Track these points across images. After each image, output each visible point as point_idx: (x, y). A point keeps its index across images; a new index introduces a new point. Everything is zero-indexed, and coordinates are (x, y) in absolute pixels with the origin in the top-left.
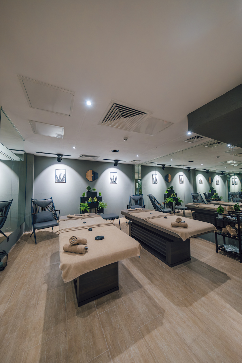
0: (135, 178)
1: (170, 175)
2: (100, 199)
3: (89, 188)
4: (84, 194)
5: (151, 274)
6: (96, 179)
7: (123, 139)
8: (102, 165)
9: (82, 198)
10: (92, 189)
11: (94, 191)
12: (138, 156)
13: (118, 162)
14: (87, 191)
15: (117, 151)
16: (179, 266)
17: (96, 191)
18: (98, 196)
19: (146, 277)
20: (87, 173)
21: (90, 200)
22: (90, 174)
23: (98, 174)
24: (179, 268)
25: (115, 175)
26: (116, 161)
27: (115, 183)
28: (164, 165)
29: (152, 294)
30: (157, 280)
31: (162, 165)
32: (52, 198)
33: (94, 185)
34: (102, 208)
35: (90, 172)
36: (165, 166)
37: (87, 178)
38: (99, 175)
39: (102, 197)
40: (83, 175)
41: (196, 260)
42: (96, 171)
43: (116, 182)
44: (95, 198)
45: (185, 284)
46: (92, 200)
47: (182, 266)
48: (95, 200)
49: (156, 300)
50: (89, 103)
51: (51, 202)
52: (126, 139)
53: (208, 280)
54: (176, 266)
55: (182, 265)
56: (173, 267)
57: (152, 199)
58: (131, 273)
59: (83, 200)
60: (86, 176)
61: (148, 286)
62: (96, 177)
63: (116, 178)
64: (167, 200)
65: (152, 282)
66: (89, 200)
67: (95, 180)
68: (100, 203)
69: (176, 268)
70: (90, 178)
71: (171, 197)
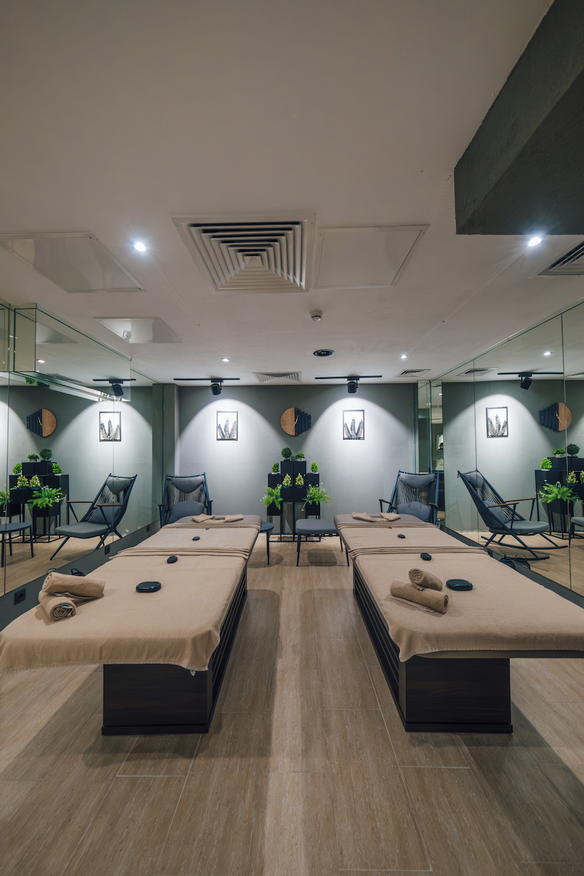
0: (434, 422)
1: (563, 409)
2: (314, 480)
3: (286, 453)
4: (275, 466)
5: (326, 726)
6: (305, 430)
7: (309, 316)
8: (321, 394)
9: (270, 475)
10: (294, 454)
11: (299, 460)
12: (404, 357)
13: (359, 382)
14: (283, 459)
15: (327, 353)
16: (442, 736)
17: (303, 460)
18: (307, 472)
19: (303, 729)
20: (284, 416)
21: (287, 480)
22: (290, 418)
23: (309, 417)
24: (437, 744)
25: (358, 418)
26: (353, 378)
27: (359, 439)
28: (528, 374)
29: (272, 793)
30: (327, 754)
31: (521, 374)
32: (206, 474)
33: (301, 444)
34: (314, 502)
35: (289, 412)
36: (534, 377)
37: (284, 427)
38: (312, 419)
39: (319, 474)
40: (275, 422)
41: (536, 741)
42: (306, 409)
43: (362, 436)
44: (300, 476)
45: (413, 818)
46: (293, 481)
47: (453, 743)
48: (300, 481)
49: (269, 820)
50: (140, 247)
51: (203, 483)
52: (317, 315)
53: (527, 855)
54: (428, 734)
55: (457, 737)
56: (416, 734)
57: (475, 485)
58: (273, 701)
59: (273, 481)
60: (282, 424)
61: (287, 760)
62: (305, 424)
63: (362, 424)
64: (547, 492)
65: (306, 752)
66: (284, 482)
67: (302, 432)
68: (312, 490)
69: (421, 742)
70: (290, 428)
71: (564, 484)
